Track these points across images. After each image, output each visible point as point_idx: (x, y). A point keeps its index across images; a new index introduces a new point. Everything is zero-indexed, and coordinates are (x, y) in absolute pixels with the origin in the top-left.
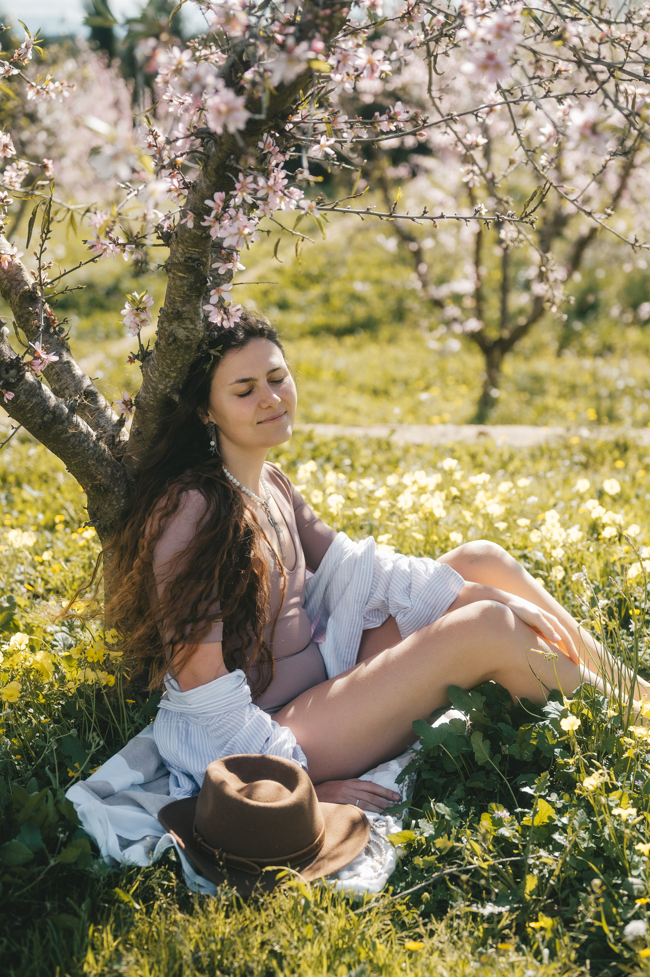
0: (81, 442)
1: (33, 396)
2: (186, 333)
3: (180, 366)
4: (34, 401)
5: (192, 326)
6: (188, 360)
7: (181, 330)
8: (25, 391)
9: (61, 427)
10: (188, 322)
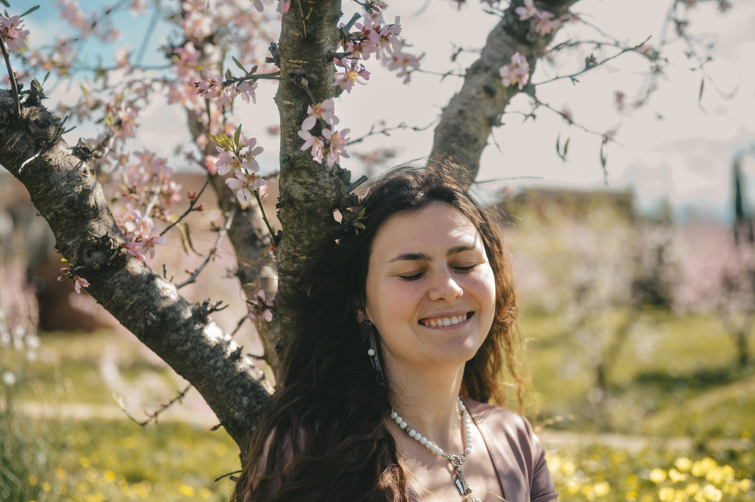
0: (204, 360)
1: (134, 292)
2: (304, 191)
3: (307, 243)
4: (136, 298)
5: (311, 180)
6: (317, 234)
7: (298, 186)
8: (123, 284)
9: (175, 336)
10: (304, 174)
